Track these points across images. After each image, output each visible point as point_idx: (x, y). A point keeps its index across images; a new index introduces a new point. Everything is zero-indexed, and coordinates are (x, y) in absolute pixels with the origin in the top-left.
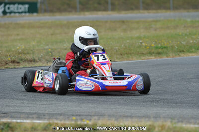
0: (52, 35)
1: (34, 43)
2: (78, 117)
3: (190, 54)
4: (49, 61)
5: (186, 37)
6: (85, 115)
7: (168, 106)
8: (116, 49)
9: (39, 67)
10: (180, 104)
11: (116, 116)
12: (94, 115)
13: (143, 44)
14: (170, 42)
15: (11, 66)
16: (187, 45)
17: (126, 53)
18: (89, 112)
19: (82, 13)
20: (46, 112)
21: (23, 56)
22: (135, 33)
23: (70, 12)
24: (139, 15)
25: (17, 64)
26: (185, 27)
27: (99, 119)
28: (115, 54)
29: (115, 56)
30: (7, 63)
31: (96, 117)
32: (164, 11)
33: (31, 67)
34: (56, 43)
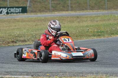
0: (35, 25)
1: (25, 31)
2: (51, 74)
3: (117, 36)
5: (115, 26)
7: (104, 66)
8: (73, 33)
9: (28, 45)
10: (111, 65)
13: (90, 30)
14: (106, 28)
15: (11, 44)
16: (116, 30)
17: (80, 36)
19: (53, 12)
20: (32, 71)
21: (19, 38)
22: (85, 24)
23: (46, 12)
24: (87, 13)
25: (15, 43)
26: (114, 19)
28: (73, 36)
30: (9, 43)
32: (102, 10)
33: (23, 45)
34: (38, 30)
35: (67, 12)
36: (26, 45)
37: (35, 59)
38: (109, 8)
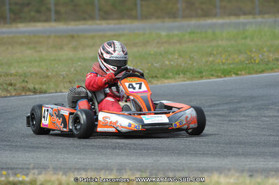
2: (10, 172)
3: (166, 81)
5: (161, 57)
6: (21, 168)
7: (137, 153)
8: (63, 75)
10: (153, 151)
11: (64, 168)
12: (33, 169)
14: (139, 64)
16: (162, 69)
17: (77, 81)
18: (25, 164)
19: (14, 25)
22: (89, 53)
24: (95, 27)
26: (158, 43)
27: (40, 174)
28: (61, 81)
29: (62, 85)
31: (36, 171)
32: (129, 21)
37: (65, 129)
38: (145, 17)
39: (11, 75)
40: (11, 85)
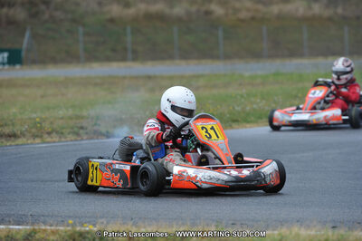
0: (42, 97)
1: (14, 110)
3: (248, 125)
4: (37, 136)
5: (243, 100)
8: (137, 118)
14: (219, 107)
23: (70, 62)
31: (104, 220)
32: (209, 61)
33: (10, 146)
34: (48, 109)
35: (122, 64)
36: (17, 145)
38: (227, 57)
39: (82, 117)
40: (82, 128)
